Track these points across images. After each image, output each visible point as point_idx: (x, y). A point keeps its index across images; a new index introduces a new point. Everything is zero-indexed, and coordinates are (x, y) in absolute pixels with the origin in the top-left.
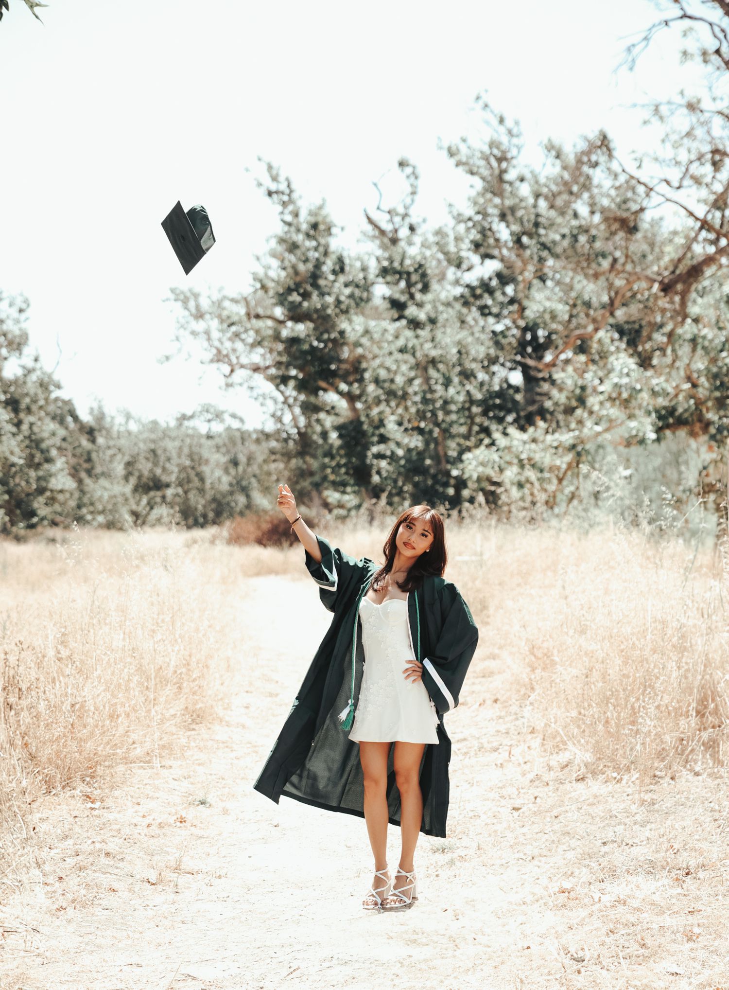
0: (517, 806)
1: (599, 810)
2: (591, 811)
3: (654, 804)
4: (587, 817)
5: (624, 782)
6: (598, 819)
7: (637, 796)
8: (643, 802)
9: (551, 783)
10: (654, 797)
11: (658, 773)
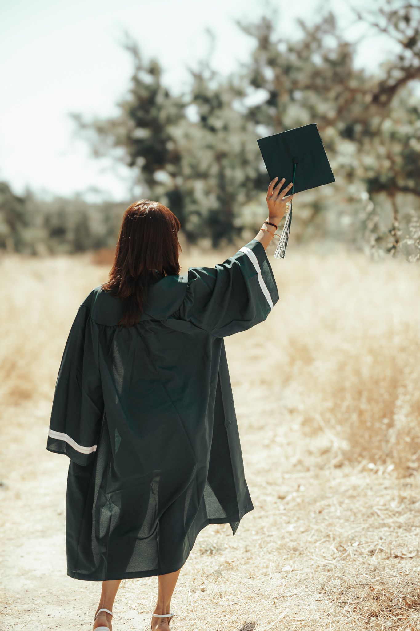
0: (282, 494)
1: (358, 505)
2: (352, 506)
3: (414, 503)
4: (349, 513)
5: (380, 473)
6: (359, 515)
7: (396, 492)
8: (402, 500)
9: (312, 468)
10: (413, 494)
11: (411, 465)
